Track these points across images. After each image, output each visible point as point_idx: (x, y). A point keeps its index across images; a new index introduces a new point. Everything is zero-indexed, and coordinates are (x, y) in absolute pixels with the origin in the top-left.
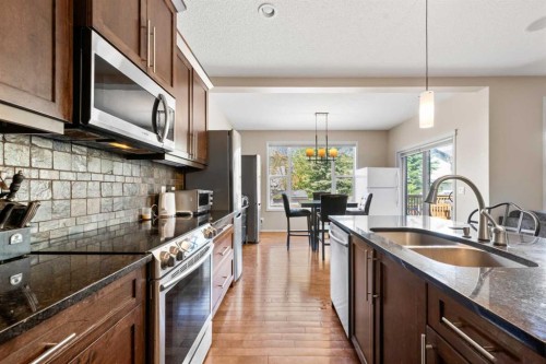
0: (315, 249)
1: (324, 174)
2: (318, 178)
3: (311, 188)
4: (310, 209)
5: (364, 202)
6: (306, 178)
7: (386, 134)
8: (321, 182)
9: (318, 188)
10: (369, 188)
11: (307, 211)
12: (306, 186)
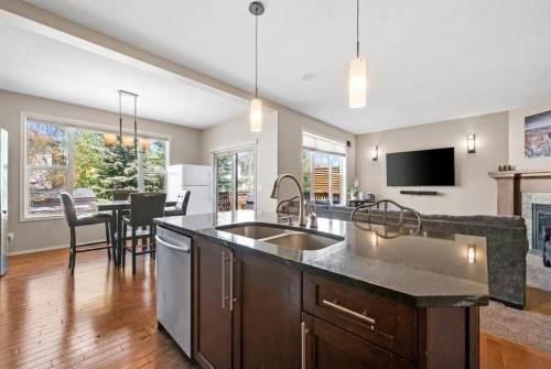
0: (118, 263)
1: (121, 169)
2: (112, 173)
3: (100, 185)
4: (110, 212)
5: (181, 200)
6: (93, 173)
7: (199, 133)
8: (116, 178)
9: (111, 186)
10: (185, 185)
11: (107, 215)
12: (91, 184)
